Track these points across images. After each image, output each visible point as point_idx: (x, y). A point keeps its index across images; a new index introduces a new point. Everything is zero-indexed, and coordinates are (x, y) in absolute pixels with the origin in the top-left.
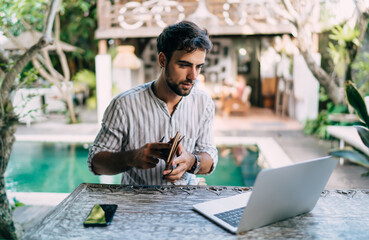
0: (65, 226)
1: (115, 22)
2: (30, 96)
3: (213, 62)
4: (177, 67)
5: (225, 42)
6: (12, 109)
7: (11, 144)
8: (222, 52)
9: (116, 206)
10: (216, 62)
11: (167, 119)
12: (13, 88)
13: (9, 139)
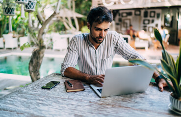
0: (35, 88)
1: (99, 3)
2: (62, 38)
3: (151, 22)
4: (94, 31)
5: (158, 11)
6: (43, 42)
7: (42, 57)
8: (156, 16)
9: (59, 82)
10: (153, 21)
11: (94, 51)
12: (43, 33)
13: (41, 55)
